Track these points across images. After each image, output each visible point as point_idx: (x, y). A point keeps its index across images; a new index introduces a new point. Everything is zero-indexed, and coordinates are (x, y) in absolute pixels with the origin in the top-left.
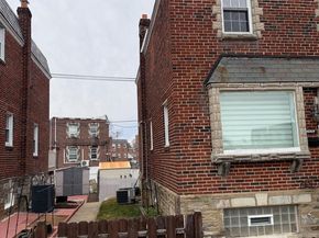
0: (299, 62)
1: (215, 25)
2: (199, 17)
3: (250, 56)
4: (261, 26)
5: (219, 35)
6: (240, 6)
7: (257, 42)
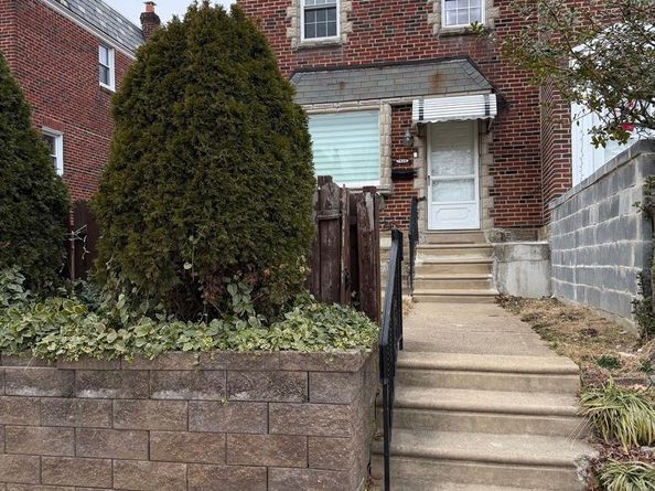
0: (395, 71)
1: (290, 32)
2: (271, 24)
3: (331, 69)
4: (349, 26)
5: (293, 44)
6: (326, 3)
7: (342, 49)
